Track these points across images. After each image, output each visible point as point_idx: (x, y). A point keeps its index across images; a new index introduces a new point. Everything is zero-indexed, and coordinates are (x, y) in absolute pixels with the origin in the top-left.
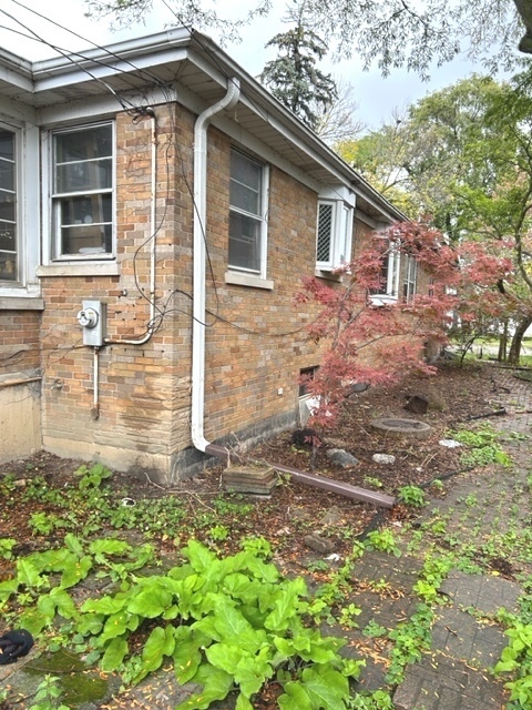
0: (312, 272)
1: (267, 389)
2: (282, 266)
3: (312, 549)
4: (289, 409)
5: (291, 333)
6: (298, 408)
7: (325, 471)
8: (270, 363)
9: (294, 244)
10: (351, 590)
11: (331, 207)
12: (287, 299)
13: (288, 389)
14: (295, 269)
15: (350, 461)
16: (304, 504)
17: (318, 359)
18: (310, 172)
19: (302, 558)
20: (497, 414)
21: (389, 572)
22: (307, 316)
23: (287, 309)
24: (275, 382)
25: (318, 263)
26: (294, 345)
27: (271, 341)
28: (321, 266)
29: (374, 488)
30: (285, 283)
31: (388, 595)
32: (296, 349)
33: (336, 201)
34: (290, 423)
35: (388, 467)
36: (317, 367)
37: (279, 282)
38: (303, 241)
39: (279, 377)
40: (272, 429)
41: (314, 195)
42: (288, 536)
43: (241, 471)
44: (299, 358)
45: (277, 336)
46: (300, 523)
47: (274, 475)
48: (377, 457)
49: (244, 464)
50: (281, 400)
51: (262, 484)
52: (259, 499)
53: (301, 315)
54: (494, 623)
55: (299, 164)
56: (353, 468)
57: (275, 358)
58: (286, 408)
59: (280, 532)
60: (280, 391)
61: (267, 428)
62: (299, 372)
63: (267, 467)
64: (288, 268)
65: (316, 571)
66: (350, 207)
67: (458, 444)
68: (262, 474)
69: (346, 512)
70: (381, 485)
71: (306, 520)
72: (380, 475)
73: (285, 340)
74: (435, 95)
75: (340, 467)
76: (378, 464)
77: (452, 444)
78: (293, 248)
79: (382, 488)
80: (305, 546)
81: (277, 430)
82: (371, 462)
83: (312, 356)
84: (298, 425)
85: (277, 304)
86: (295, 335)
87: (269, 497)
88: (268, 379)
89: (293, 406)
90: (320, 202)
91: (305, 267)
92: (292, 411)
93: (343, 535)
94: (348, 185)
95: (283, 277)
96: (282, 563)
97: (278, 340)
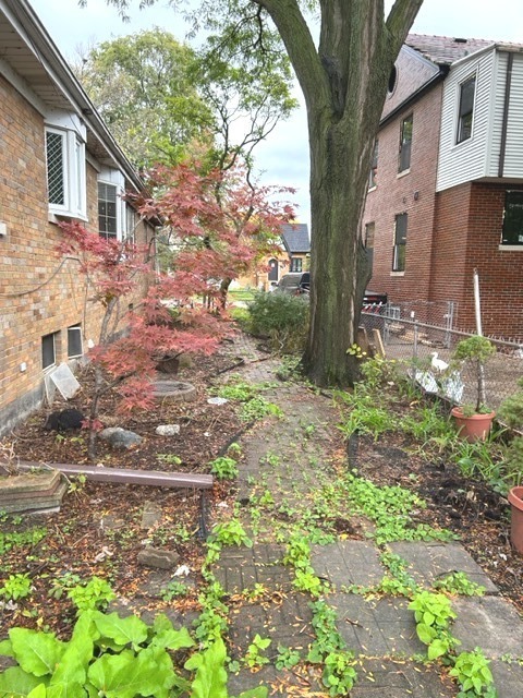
0: (46, 216)
1: (8, 367)
2: (13, 205)
3: (152, 568)
4: (33, 387)
5: (30, 293)
6: (43, 384)
7: (108, 457)
8: (9, 332)
9: (24, 178)
10: (226, 609)
11: (60, 137)
12: (22, 248)
13: (31, 362)
14: (27, 211)
15: (132, 439)
16: (108, 508)
17: (59, 323)
18: (35, 87)
19: (145, 586)
20: (239, 365)
21: (252, 569)
22: (43, 270)
23: (22, 262)
24: (17, 356)
25: (51, 206)
26: (33, 307)
27: (8, 303)
28: (55, 209)
29: (175, 468)
30: (18, 228)
31: (270, 601)
32: (36, 312)
33: (66, 130)
34: (35, 403)
35: (175, 438)
36: (58, 332)
37: (12, 226)
38: (34, 176)
39: (20, 349)
40: (17, 415)
41: (39, 118)
42: (112, 559)
43: (13, 486)
44: (41, 323)
45: (14, 296)
46: (118, 537)
47: (61, 480)
48: (162, 429)
49: (14, 473)
50: (24, 377)
51: (48, 495)
52: (43, 515)
53: (38, 270)
54: (379, 597)
55: (24, 72)
56: (139, 447)
57: (13, 325)
58: (30, 387)
59: (99, 557)
60: (23, 368)
61: (12, 415)
62: (40, 340)
63: (50, 472)
64: (20, 209)
65: (174, 598)
66: (82, 141)
67: (225, 401)
68: (48, 483)
69: (163, 505)
70: (180, 462)
71: (123, 531)
72: (173, 450)
73: (23, 302)
74: (120, 41)
75: (123, 449)
76: (165, 438)
77: (220, 401)
78: (23, 183)
79: (183, 464)
80: (141, 566)
81: (23, 415)
82: (155, 436)
83: (52, 320)
84: (45, 406)
85: (11, 254)
86: (34, 294)
87: (58, 510)
88: (8, 353)
89: (38, 383)
90: (47, 129)
91: (37, 209)
92: (37, 389)
93: (180, 538)
94: (80, 113)
95: (15, 220)
96: (125, 601)
97: (16, 302)
